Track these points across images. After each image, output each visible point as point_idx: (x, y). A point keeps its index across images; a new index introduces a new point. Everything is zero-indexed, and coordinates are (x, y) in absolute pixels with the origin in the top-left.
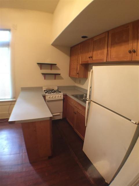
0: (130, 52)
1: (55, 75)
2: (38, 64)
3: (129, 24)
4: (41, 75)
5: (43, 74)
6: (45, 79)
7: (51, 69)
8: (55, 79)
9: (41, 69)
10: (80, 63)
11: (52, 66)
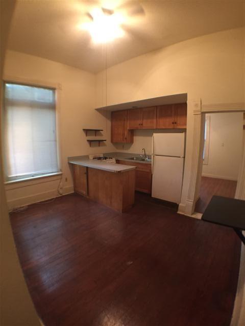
0: (173, 123)
1: (100, 141)
2: (84, 130)
3: (172, 105)
4: (87, 142)
5: (88, 141)
6: (90, 146)
7: (96, 135)
8: (99, 146)
9: (87, 135)
10: (128, 129)
11: (96, 132)
